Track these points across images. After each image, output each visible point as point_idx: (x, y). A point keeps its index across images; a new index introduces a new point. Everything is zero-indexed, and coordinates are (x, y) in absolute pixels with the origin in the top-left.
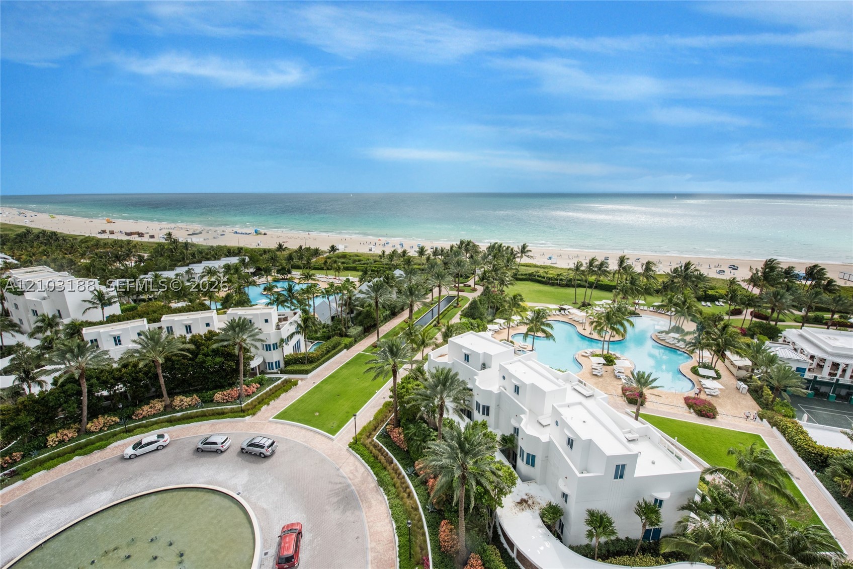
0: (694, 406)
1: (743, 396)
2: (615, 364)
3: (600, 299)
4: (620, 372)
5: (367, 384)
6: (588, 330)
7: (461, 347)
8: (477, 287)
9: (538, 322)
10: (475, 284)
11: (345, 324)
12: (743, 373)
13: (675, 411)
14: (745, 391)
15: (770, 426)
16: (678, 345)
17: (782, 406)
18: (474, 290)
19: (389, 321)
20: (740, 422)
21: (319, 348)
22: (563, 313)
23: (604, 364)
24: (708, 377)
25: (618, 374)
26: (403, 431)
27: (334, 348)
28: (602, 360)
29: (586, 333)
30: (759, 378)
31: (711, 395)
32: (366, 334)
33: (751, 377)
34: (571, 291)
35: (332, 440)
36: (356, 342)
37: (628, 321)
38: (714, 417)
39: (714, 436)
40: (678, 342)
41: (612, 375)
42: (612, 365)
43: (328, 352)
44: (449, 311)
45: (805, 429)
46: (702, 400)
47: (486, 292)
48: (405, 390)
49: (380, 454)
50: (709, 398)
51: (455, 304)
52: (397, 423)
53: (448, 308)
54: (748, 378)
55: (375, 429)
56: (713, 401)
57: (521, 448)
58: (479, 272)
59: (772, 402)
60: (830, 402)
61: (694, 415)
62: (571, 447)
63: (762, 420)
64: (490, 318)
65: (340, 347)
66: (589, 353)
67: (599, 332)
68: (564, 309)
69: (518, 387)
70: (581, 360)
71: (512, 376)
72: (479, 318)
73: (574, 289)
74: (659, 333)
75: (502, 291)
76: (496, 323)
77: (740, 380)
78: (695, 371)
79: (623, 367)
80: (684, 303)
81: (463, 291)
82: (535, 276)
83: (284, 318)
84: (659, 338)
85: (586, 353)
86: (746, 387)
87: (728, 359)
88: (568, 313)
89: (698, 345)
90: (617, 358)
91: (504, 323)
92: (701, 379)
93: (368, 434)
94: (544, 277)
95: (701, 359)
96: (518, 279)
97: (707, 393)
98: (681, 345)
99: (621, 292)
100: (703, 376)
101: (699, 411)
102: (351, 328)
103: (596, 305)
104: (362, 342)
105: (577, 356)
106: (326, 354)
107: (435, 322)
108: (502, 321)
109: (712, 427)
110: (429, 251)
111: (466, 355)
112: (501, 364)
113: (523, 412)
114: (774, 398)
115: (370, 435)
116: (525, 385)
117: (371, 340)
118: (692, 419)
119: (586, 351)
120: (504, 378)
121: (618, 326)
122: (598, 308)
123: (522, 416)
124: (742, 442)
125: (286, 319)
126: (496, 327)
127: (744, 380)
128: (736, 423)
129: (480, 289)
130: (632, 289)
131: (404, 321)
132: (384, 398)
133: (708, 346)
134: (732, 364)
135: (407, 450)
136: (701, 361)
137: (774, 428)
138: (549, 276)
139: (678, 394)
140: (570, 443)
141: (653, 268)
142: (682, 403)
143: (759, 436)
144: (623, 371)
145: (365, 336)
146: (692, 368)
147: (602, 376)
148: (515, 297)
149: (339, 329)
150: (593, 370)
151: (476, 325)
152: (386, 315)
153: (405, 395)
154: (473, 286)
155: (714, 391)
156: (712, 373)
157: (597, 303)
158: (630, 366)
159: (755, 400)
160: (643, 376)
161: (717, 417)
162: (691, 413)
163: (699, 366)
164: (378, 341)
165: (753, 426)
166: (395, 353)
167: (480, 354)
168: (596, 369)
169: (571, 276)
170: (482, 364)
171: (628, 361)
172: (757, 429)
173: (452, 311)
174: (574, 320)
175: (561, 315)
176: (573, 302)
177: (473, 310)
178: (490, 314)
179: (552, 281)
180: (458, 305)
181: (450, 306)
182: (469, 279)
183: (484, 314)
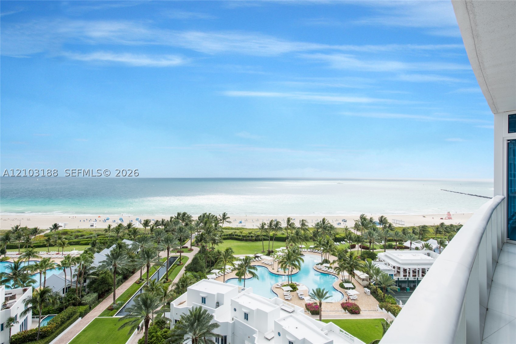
0: (348, 307)
1: (368, 296)
2: (298, 289)
3: (279, 247)
4: (301, 295)
6: (276, 268)
7: (199, 292)
8: (193, 248)
9: (247, 266)
10: (192, 245)
11: (79, 293)
12: (366, 283)
13: (337, 314)
14: (369, 293)
15: (387, 312)
16: (329, 271)
17: (389, 298)
18: (191, 250)
19: (121, 284)
21: (53, 321)
22: (258, 260)
23: (291, 291)
24: (350, 288)
25: (300, 296)
27: (69, 318)
28: (290, 288)
29: (275, 272)
30: (375, 284)
31: (354, 300)
32: (100, 299)
33: (370, 284)
34: (259, 244)
36: (90, 309)
37: (300, 258)
38: (359, 313)
39: (363, 325)
40: (329, 269)
41: (297, 298)
42: (296, 291)
43: (63, 323)
44: (174, 269)
47: (203, 251)
48: (155, 338)
50: (353, 302)
51: (179, 263)
53: (173, 266)
54: (369, 285)
56: (356, 302)
58: (195, 234)
59: (384, 297)
60: (408, 292)
61: (349, 314)
63: (382, 309)
64: (207, 270)
65: (75, 316)
66: (279, 285)
67: (285, 268)
68: (258, 257)
69: (247, 315)
70: (276, 291)
71: (241, 306)
72: (200, 270)
73: (261, 242)
74: (317, 265)
75: (213, 248)
76: (213, 273)
77: (365, 287)
78: (342, 286)
79: (302, 291)
80: (328, 243)
81: (183, 252)
82: (234, 235)
83: (11, 297)
84: (317, 268)
85: (278, 285)
86: (369, 290)
87: (357, 275)
88: (260, 260)
89: (340, 269)
90: (298, 285)
91: (218, 273)
92: (346, 291)
94: (240, 236)
95: (343, 278)
96: (225, 239)
97: (351, 298)
98: (331, 270)
99: (291, 241)
100: (347, 288)
101: (351, 310)
102: (85, 297)
103: (276, 252)
104: (97, 307)
105: (273, 289)
106: (61, 325)
107: (164, 280)
108: (217, 271)
109: (360, 319)
110: (152, 223)
111: (202, 298)
112: (233, 299)
113: (254, 332)
114: (384, 295)
116: (252, 311)
117: (108, 302)
118: (348, 316)
120: (235, 310)
121: (296, 263)
122: (278, 254)
123: (254, 335)
124: (377, 325)
125: (13, 297)
126: (214, 276)
127: (367, 287)
128: (371, 314)
129: (196, 250)
130: (297, 238)
131: (136, 283)
133: (345, 268)
134: (359, 278)
136: (343, 279)
137: (389, 312)
138: (244, 235)
139: (336, 303)
141: (306, 224)
142: (340, 308)
143: (383, 319)
144: (303, 294)
145: (99, 302)
146: (340, 284)
147: (291, 300)
148: (227, 250)
149: (74, 299)
150: (285, 296)
151: (199, 277)
152: (119, 280)
154: (189, 247)
155: (355, 296)
156: (351, 285)
157: (278, 250)
158: (306, 289)
159: (375, 298)
160: (320, 292)
161: (361, 312)
162: (346, 313)
163: (343, 282)
164: (114, 303)
165: (379, 314)
166: (148, 306)
167: (214, 295)
168: (287, 295)
169: (259, 233)
170: (217, 303)
171: (304, 286)
172: (381, 315)
173: (176, 268)
174: (266, 264)
175: (256, 261)
176: (262, 251)
177: (195, 265)
178: (208, 266)
179: (246, 238)
180: (180, 263)
181: (174, 265)
182: (186, 242)
183: (204, 267)
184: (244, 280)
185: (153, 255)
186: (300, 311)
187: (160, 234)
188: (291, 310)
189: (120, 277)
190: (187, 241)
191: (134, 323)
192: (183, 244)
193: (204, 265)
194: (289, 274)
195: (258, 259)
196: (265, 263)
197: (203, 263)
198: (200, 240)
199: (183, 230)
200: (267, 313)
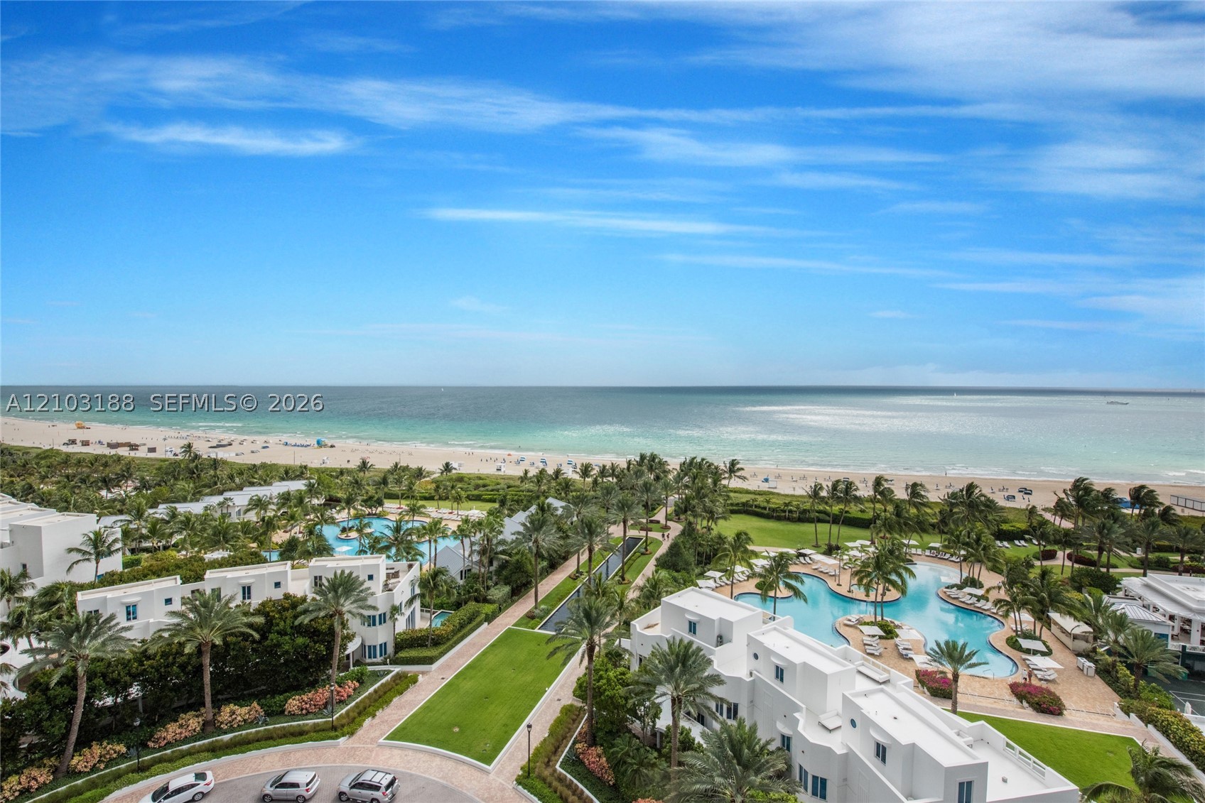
0: (1028, 695)
1: (1088, 679)
2: (897, 636)
3: (854, 539)
4: (907, 649)
5: (529, 678)
6: (846, 583)
7: (682, 611)
8: (669, 523)
9: (781, 572)
10: (667, 519)
11: (483, 582)
12: (1082, 645)
14: (1092, 672)
15: (1143, 725)
16: (979, 605)
17: (1151, 691)
18: (666, 528)
19: (546, 577)
20: (1099, 720)
21: (448, 621)
22: (804, 562)
23: (881, 637)
24: (1035, 652)
25: (904, 652)
26: (605, 752)
27: (470, 620)
28: (877, 631)
29: (843, 590)
30: (1109, 652)
31: (1046, 680)
32: (514, 598)
33: (1094, 650)
34: (808, 528)
35: (488, 773)
36: (500, 610)
37: (906, 569)
38: (1060, 714)
39: (1069, 742)
40: (978, 601)
41: (895, 653)
42: (892, 638)
43: (462, 626)
44: (635, 561)
45: (1194, 725)
46: (1036, 688)
47: (689, 531)
48: (604, 681)
49: (570, 793)
50: (1044, 684)
51: (643, 550)
52: (592, 738)
53: (633, 555)
54: (1091, 652)
55: (556, 751)
56: (1052, 688)
57: (801, 767)
58: (674, 498)
59: (1135, 686)
61: (1030, 711)
62: (884, 760)
63: (1128, 716)
64: (697, 571)
65: (478, 619)
66: (853, 620)
67: (868, 588)
68: (804, 555)
69: (782, 670)
70: (845, 631)
71: (770, 652)
72: (684, 569)
73: (813, 525)
74: (947, 588)
75: (709, 529)
76: (709, 578)
77: (1079, 655)
78: (1013, 643)
79: (908, 641)
80: (978, 540)
81: (651, 530)
82: (751, 506)
83: (393, 574)
84: (949, 596)
85: (850, 620)
86: (1092, 665)
87: (1056, 624)
88: (810, 562)
89: (1011, 604)
90: (898, 627)
91: (720, 578)
92: (1024, 656)
93: (546, 760)
94: (765, 508)
95: (1019, 626)
96: (733, 512)
97: (1039, 676)
98: (985, 605)
99: (883, 529)
100: (1028, 651)
101: (1037, 704)
102: (492, 589)
103: (848, 549)
104: (510, 610)
105: (837, 626)
106: (459, 630)
107: (617, 578)
108: (718, 574)
109: (1062, 729)
110: (595, 471)
111: (690, 622)
112: (750, 634)
113: (797, 709)
114: (1137, 681)
115: (549, 762)
116: (792, 664)
117: (525, 605)
118: (1028, 716)
119: (850, 618)
120: (756, 656)
121: (894, 577)
122: (852, 553)
123: (797, 715)
124: (1111, 749)
125: (396, 575)
126: (711, 583)
127: (1087, 655)
129: (676, 529)
130: (899, 524)
131: (570, 577)
132: (559, 700)
133: (1024, 604)
134: (1064, 631)
135: (614, 784)
136: (1019, 629)
137: (1150, 726)
138: (773, 506)
139: (997, 681)
140: (881, 752)
141: (922, 493)
142: (1007, 694)
143: (1132, 739)
144: (910, 647)
145: (513, 602)
146: (1008, 639)
147: (881, 655)
148: (738, 535)
149: (476, 591)
150: (867, 647)
151: (682, 581)
152: (542, 568)
153: (605, 690)
154: (663, 521)
155: (1049, 673)
156: (1038, 645)
157: (850, 544)
158: (919, 637)
159: (1109, 685)
160: (955, 649)
161: (1065, 712)
162: (1023, 708)
163: (1019, 636)
164: (536, 607)
165: (1119, 725)
166: (593, 621)
167: (714, 620)
168: (872, 645)
169: (807, 506)
170: (718, 637)
171: (914, 632)
172: (1126, 729)
173: (639, 560)
174: (822, 572)
175: (801, 565)
176: (814, 544)
177: (674, 558)
178: (699, 563)
179: (778, 514)
180: (647, 551)
181: (635, 553)
182: (655, 512)
183: (691, 564)
184: (773, 599)
185: (599, 530)
186: (904, 684)
187: (611, 494)
188: (881, 677)
189: (545, 563)
190: (658, 509)
191: (569, 647)
192: (651, 515)
193: (692, 560)
194: (876, 599)
195: (805, 560)
196: (821, 570)
197: (689, 556)
198: (683, 510)
199: (652, 488)
200: (826, 675)
